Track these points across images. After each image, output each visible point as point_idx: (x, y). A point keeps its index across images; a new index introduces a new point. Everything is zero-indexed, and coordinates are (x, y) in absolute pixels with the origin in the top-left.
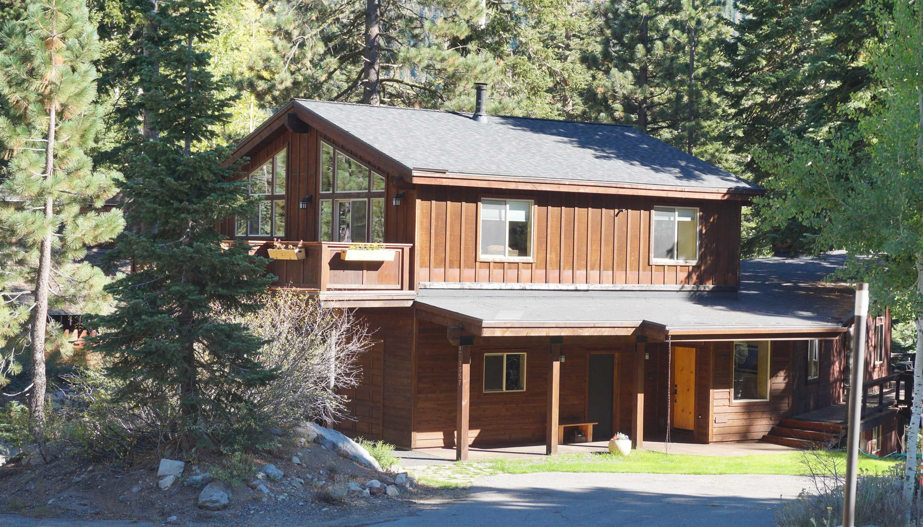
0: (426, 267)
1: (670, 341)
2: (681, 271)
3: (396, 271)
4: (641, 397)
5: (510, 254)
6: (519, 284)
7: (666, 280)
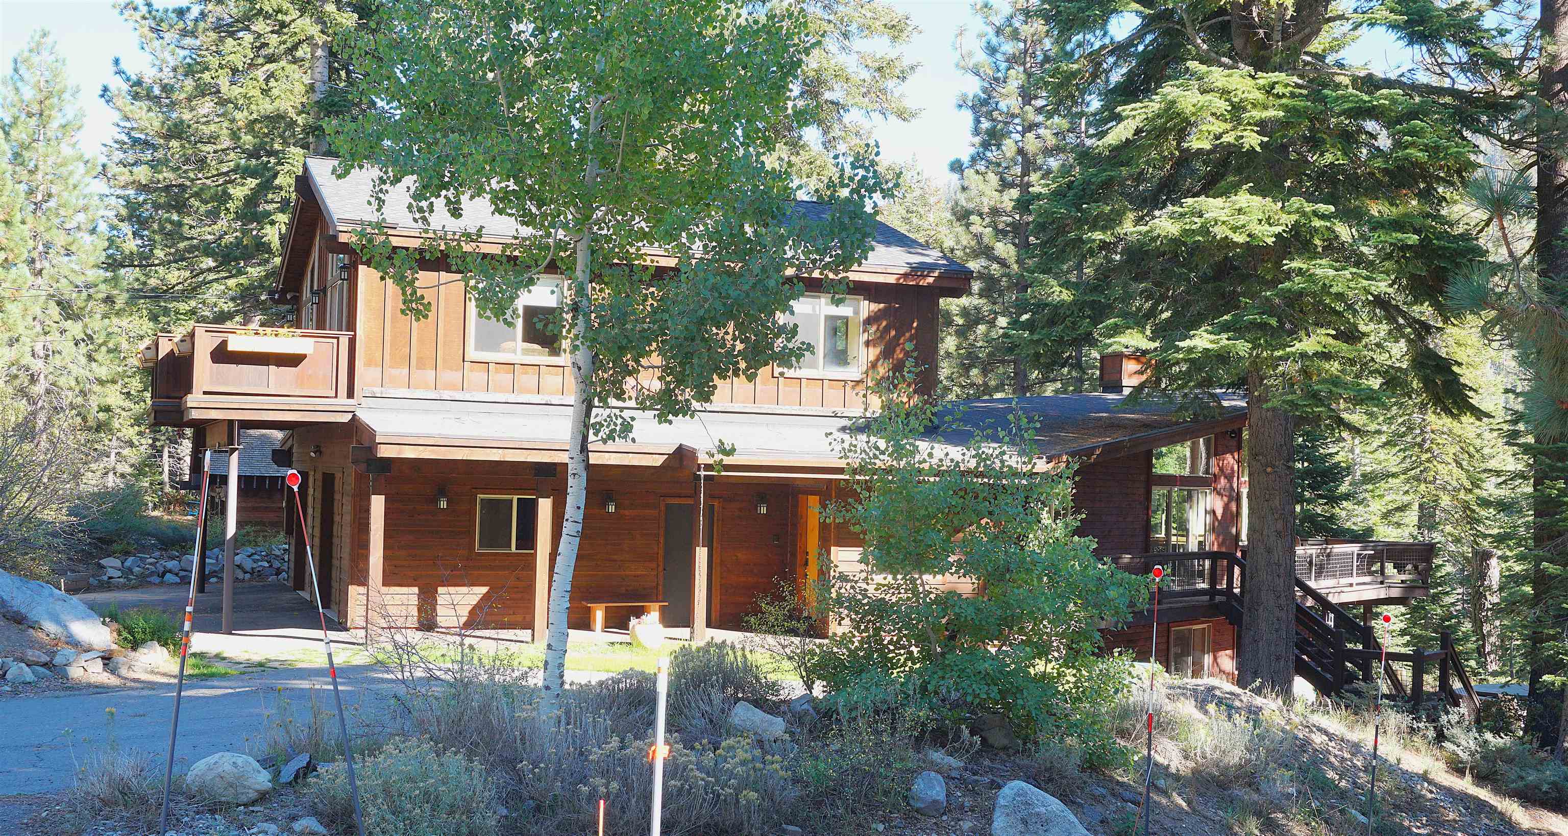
0: (376, 365)
1: (702, 473)
2: (831, 387)
3: (327, 370)
4: (702, 554)
5: (525, 352)
6: (540, 396)
7: (803, 400)
